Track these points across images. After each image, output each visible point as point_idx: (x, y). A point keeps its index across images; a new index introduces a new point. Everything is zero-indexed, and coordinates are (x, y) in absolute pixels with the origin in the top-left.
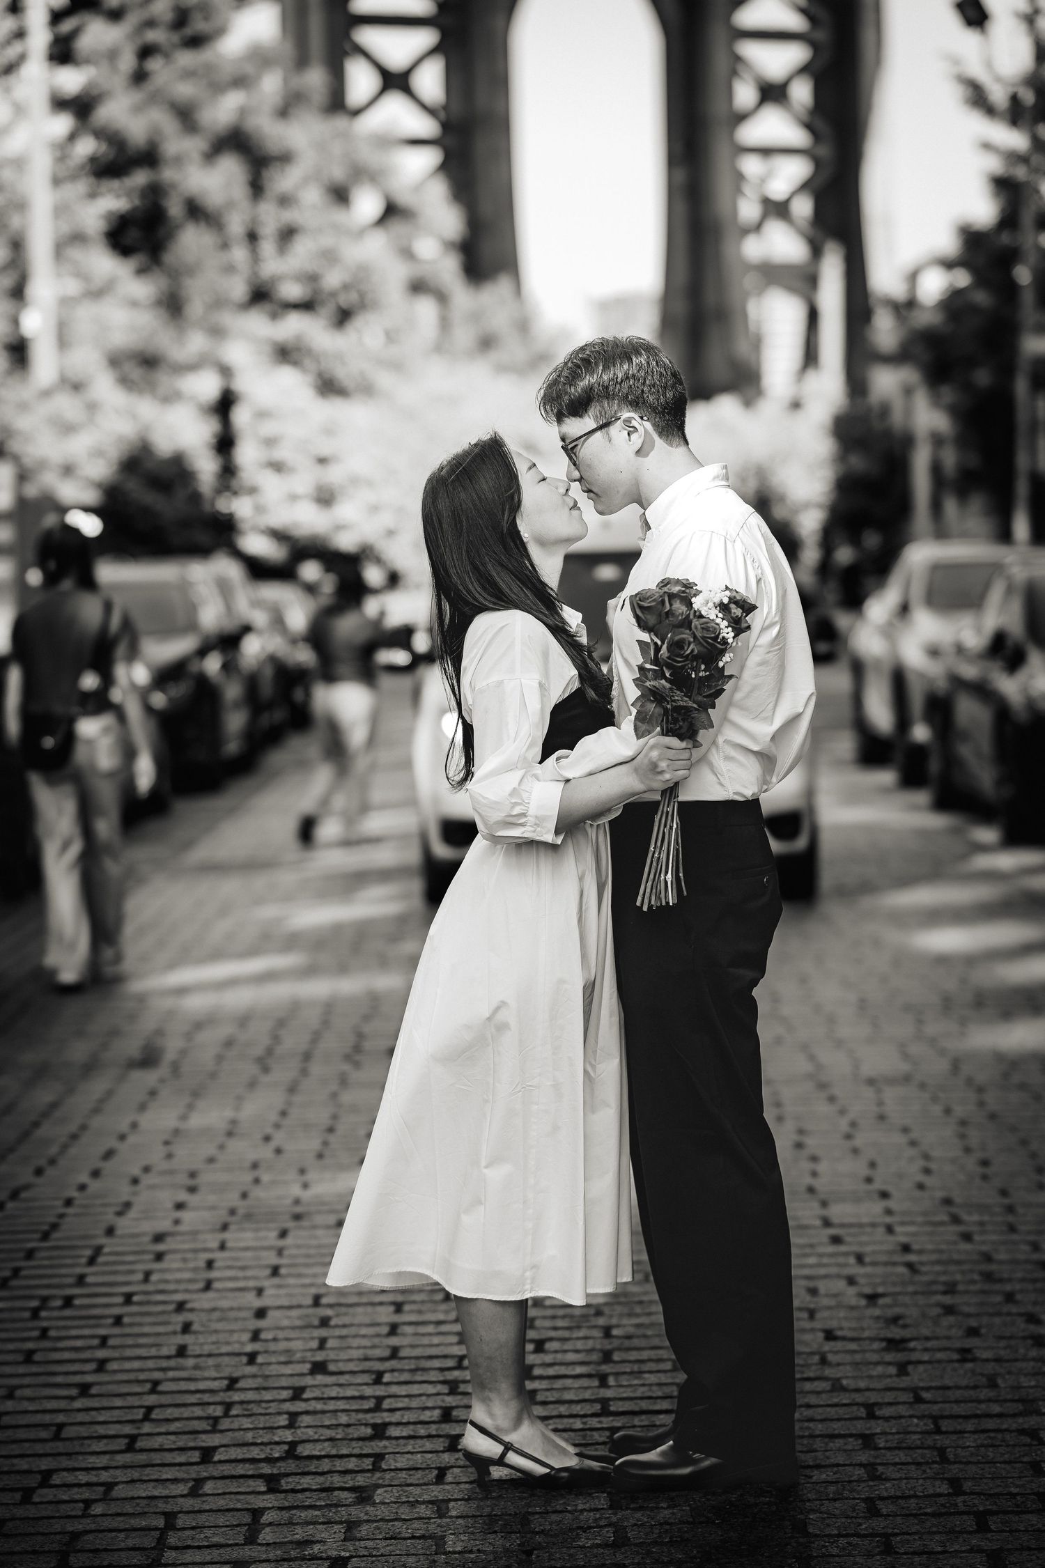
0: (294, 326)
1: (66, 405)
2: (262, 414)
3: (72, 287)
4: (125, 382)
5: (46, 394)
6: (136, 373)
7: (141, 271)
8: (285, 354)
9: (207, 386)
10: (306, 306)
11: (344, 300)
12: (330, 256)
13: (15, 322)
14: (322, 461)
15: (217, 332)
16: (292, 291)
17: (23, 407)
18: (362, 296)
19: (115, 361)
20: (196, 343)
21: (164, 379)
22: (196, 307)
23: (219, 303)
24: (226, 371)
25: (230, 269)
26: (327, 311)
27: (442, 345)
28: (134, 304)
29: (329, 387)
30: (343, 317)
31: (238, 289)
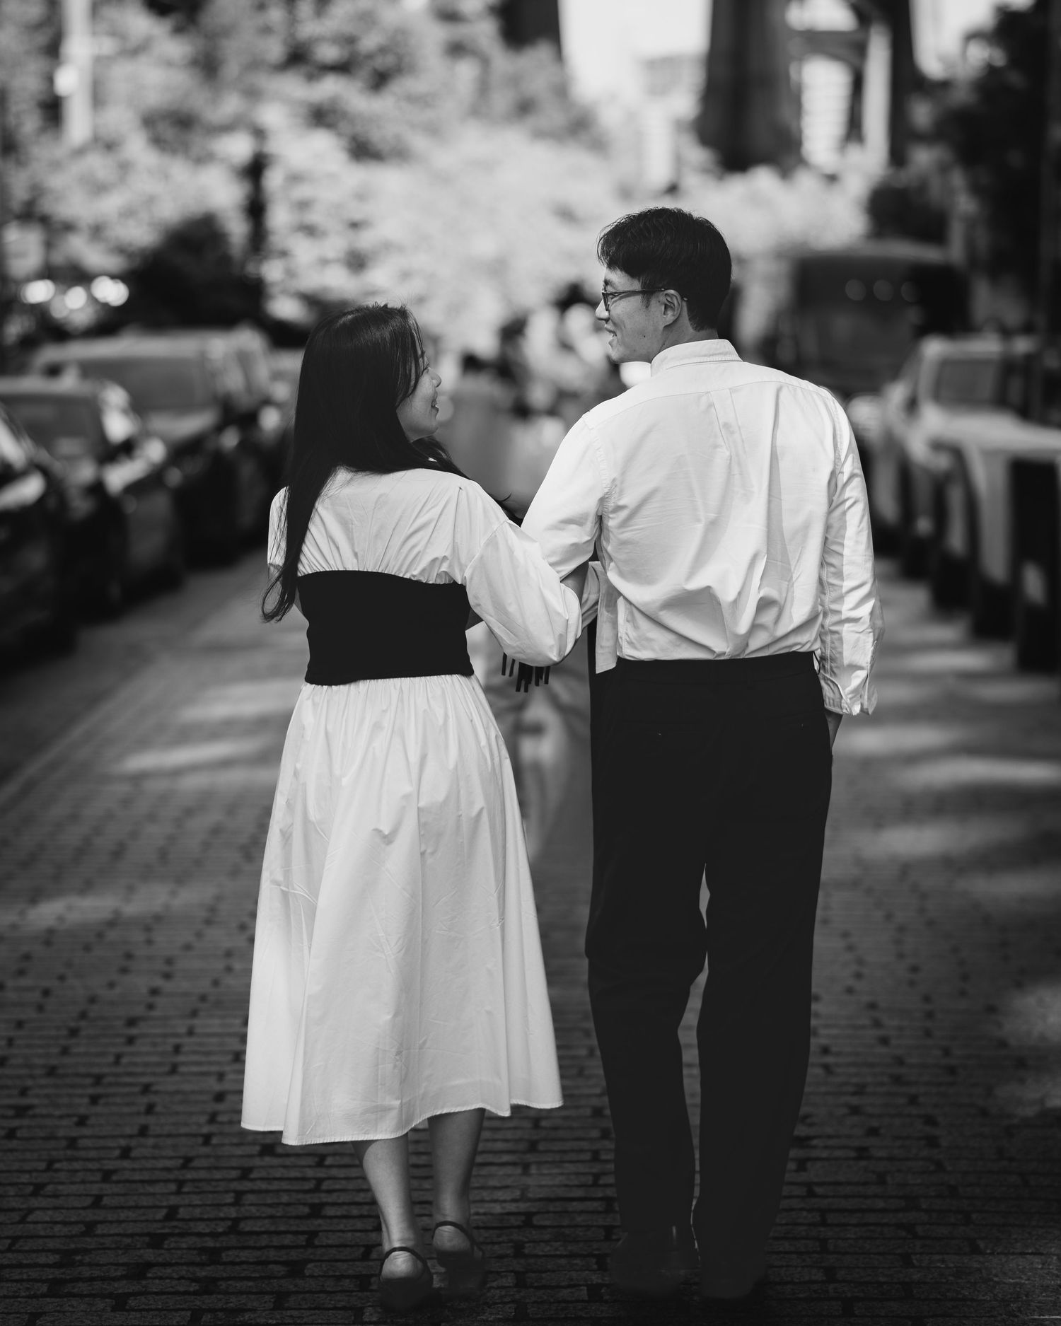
0: (330, 88)
1: (98, 164)
2: (295, 178)
3: (107, 46)
4: (158, 142)
5: (80, 152)
6: (169, 132)
7: (178, 30)
8: (321, 117)
9: (239, 148)
10: (343, 68)
11: (381, 62)
12: (367, 19)
13: (50, 80)
14: (355, 225)
15: (253, 95)
16: (329, 53)
17: (56, 165)
18: (400, 58)
19: (150, 121)
20: (231, 105)
21: (198, 141)
22: (231, 68)
23: (255, 64)
24: (259, 133)
25: (267, 30)
26: (364, 73)
27: (478, 109)
28: (169, 64)
29: (362, 151)
30: (380, 80)
31: (275, 49)
